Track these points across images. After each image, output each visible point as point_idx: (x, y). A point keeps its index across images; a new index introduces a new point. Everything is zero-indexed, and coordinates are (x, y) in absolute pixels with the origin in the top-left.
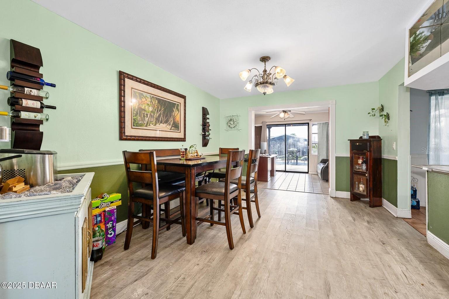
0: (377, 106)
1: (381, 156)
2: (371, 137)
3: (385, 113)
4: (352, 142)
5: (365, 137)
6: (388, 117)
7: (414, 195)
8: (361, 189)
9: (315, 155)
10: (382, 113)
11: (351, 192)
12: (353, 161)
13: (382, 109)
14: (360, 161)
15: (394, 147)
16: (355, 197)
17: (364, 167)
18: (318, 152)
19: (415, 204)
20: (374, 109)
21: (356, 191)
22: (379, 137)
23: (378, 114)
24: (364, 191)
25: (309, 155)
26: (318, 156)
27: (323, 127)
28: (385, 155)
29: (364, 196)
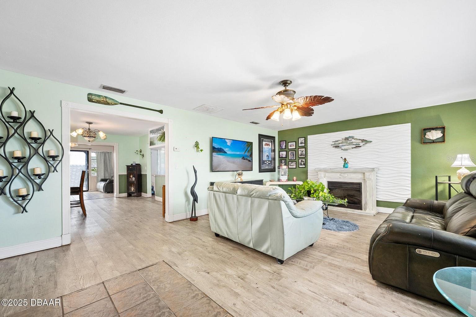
0: (139, 150)
1: (141, 173)
2: (136, 164)
3: (142, 153)
4: (128, 167)
5: (134, 164)
6: (143, 155)
7: (152, 189)
8: (132, 190)
9: (95, 177)
10: (141, 153)
11: (127, 193)
12: (128, 176)
13: (141, 152)
14: (131, 176)
15: (146, 169)
16: (129, 195)
17: (134, 179)
18: (97, 174)
19: (153, 192)
20: (137, 151)
21: (130, 191)
22: (139, 164)
23: (139, 153)
24: (134, 190)
25: (89, 176)
26: (97, 177)
27: (101, 155)
28: (143, 173)
29: (133, 193)
